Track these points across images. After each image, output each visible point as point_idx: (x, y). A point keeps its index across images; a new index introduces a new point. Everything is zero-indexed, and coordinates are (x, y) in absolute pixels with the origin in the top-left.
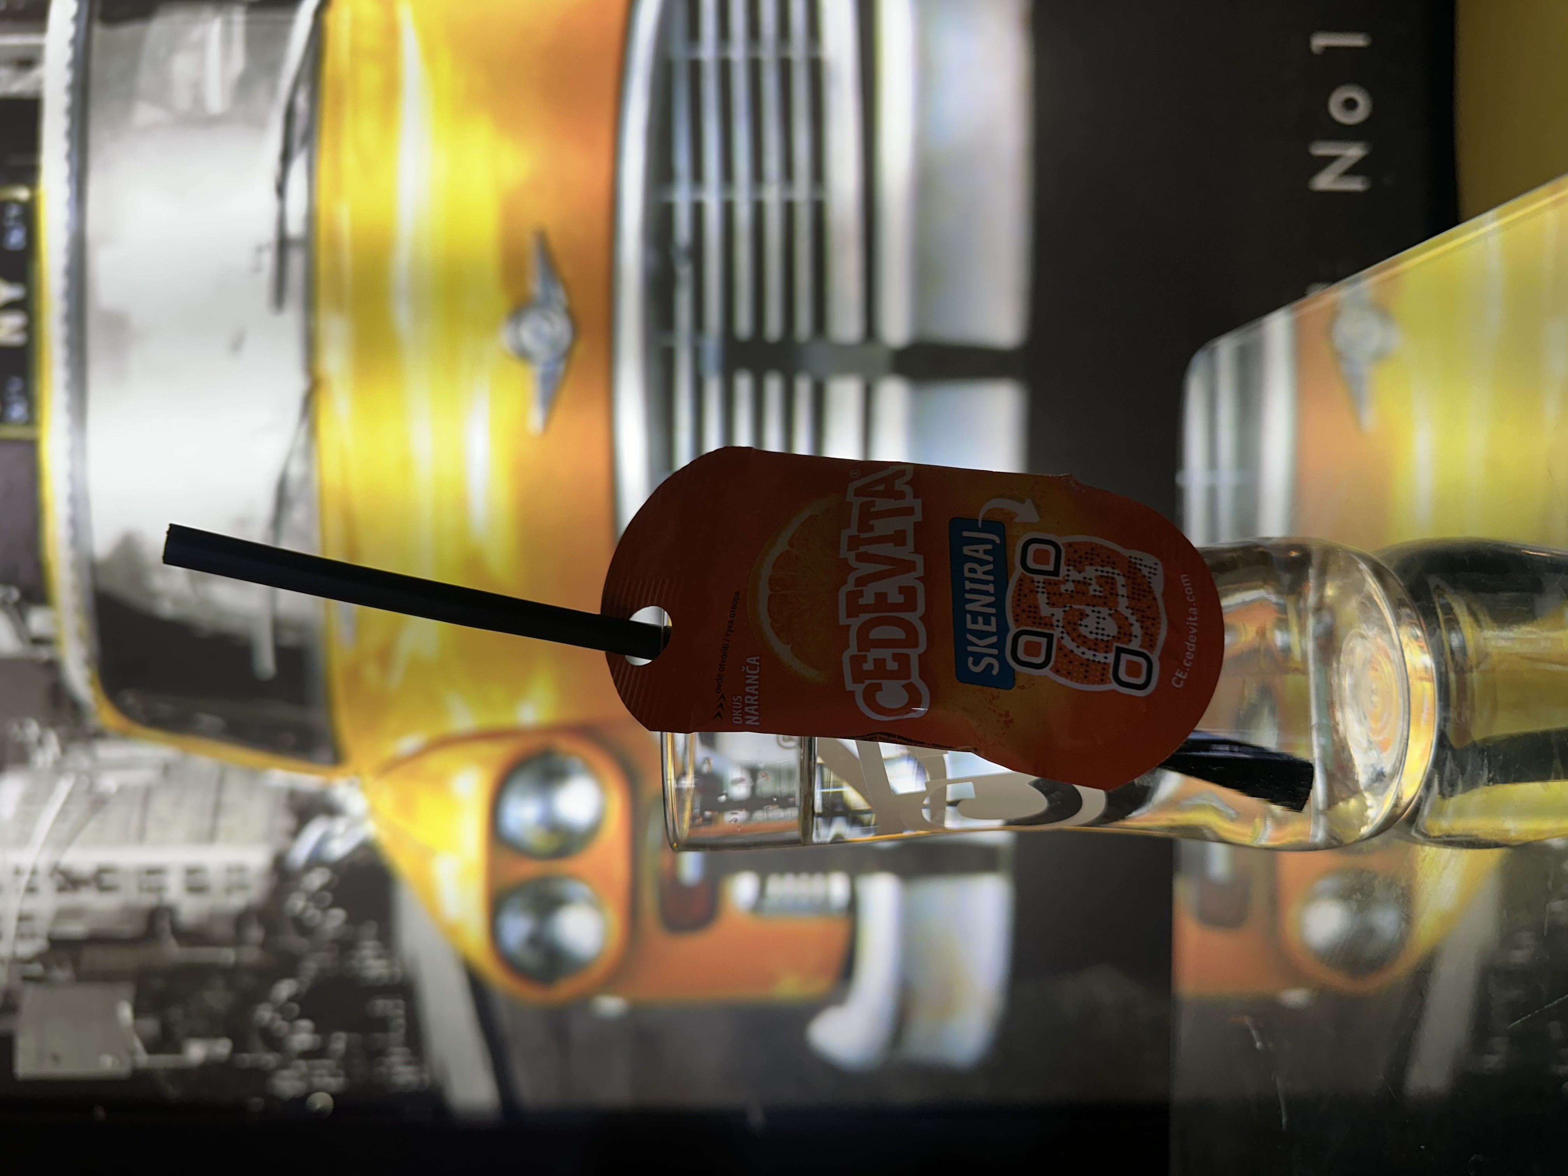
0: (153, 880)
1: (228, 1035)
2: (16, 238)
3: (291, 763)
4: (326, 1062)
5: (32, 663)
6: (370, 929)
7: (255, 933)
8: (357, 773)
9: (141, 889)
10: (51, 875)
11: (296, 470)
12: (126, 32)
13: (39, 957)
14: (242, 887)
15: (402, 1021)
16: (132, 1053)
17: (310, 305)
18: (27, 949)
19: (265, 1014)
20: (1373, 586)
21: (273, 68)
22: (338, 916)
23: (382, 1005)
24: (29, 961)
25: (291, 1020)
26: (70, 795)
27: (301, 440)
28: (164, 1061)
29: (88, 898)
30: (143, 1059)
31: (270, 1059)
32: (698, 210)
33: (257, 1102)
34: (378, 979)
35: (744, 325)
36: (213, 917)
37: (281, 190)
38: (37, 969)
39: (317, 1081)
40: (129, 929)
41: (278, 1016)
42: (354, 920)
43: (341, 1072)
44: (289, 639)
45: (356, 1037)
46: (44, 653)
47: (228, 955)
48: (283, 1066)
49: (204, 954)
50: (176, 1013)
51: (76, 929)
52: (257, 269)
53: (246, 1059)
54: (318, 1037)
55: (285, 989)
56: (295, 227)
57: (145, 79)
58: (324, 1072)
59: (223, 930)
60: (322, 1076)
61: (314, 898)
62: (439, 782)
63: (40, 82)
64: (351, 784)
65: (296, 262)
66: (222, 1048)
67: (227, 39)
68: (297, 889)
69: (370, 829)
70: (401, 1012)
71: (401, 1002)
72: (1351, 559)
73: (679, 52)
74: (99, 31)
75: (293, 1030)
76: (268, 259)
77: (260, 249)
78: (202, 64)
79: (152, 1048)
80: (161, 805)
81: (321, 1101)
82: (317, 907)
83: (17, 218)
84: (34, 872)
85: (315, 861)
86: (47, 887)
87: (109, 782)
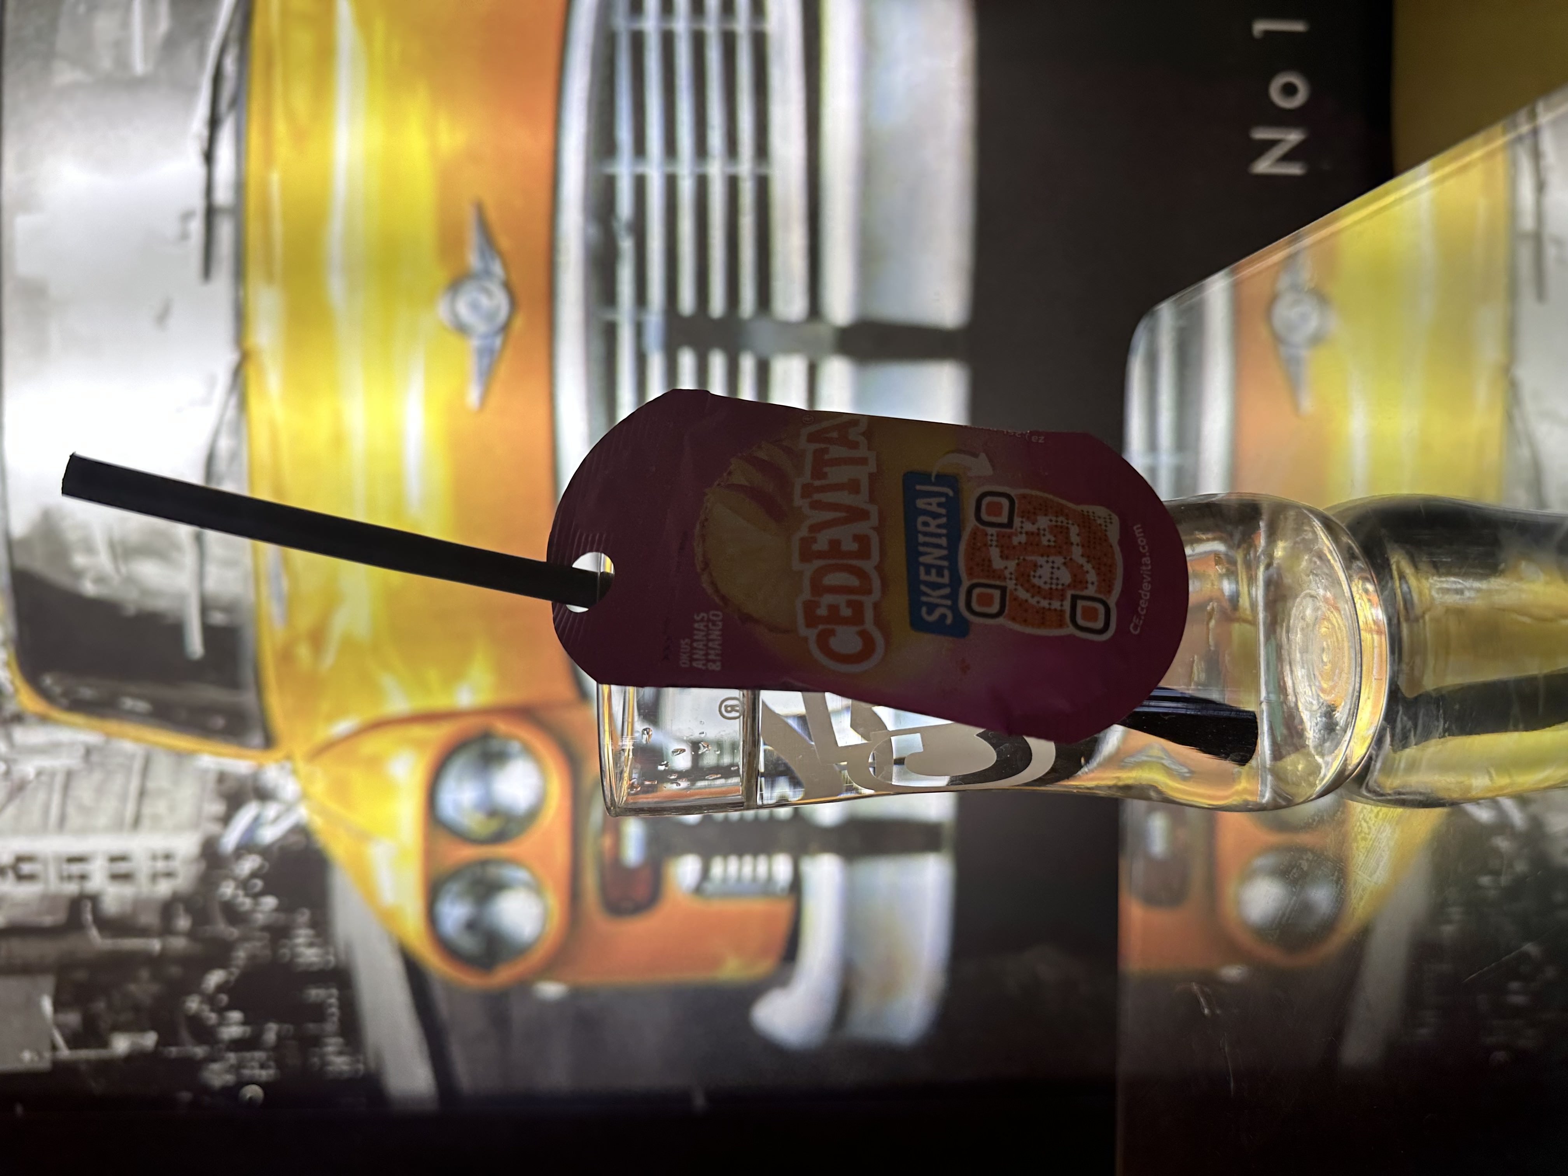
0: (76, 869)
1: (153, 1028)
3: (222, 747)
4: (257, 1054)
6: (304, 916)
7: (183, 923)
8: (289, 757)
9: (62, 878)
11: (224, 444)
14: (169, 875)
15: (334, 1010)
16: (54, 1048)
17: (240, 274)
19: (193, 1004)
20: (1325, 542)
21: (201, 30)
22: (270, 902)
23: (315, 993)
25: (221, 1011)
27: (231, 413)
28: (87, 1054)
29: (5, 888)
30: (65, 1053)
31: (199, 1051)
32: (640, 184)
33: (186, 1096)
34: (312, 965)
35: (687, 301)
36: (139, 904)
37: (209, 157)
39: (246, 1072)
40: (48, 920)
41: (206, 1008)
42: (286, 907)
43: (272, 1063)
44: (218, 618)
45: (289, 1028)
47: (156, 945)
48: (211, 1059)
49: (132, 944)
50: (100, 1005)
52: (184, 236)
53: (174, 1051)
54: (248, 1030)
55: (215, 978)
56: (223, 195)
57: (64, 39)
58: (255, 1064)
59: (150, 919)
60: (253, 1068)
61: (244, 884)
62: (374, 764)
64: (282, 768)
65: (225, 230)
66: (149, 1040)
68: (228, 876)
69: (303, 813)
70: (333, 1001)
71: (334, 991)
72: (1303, 515)
73: (621, 23)
75: (223, 1021)
76: (196, 226)
77: (186, 216)
78: (125, 24)
79: (73, 1042)
80: (84, 790)
81: (253, 1091)
82: (247, 895)
85: (245, 847)
87: (28, 768)
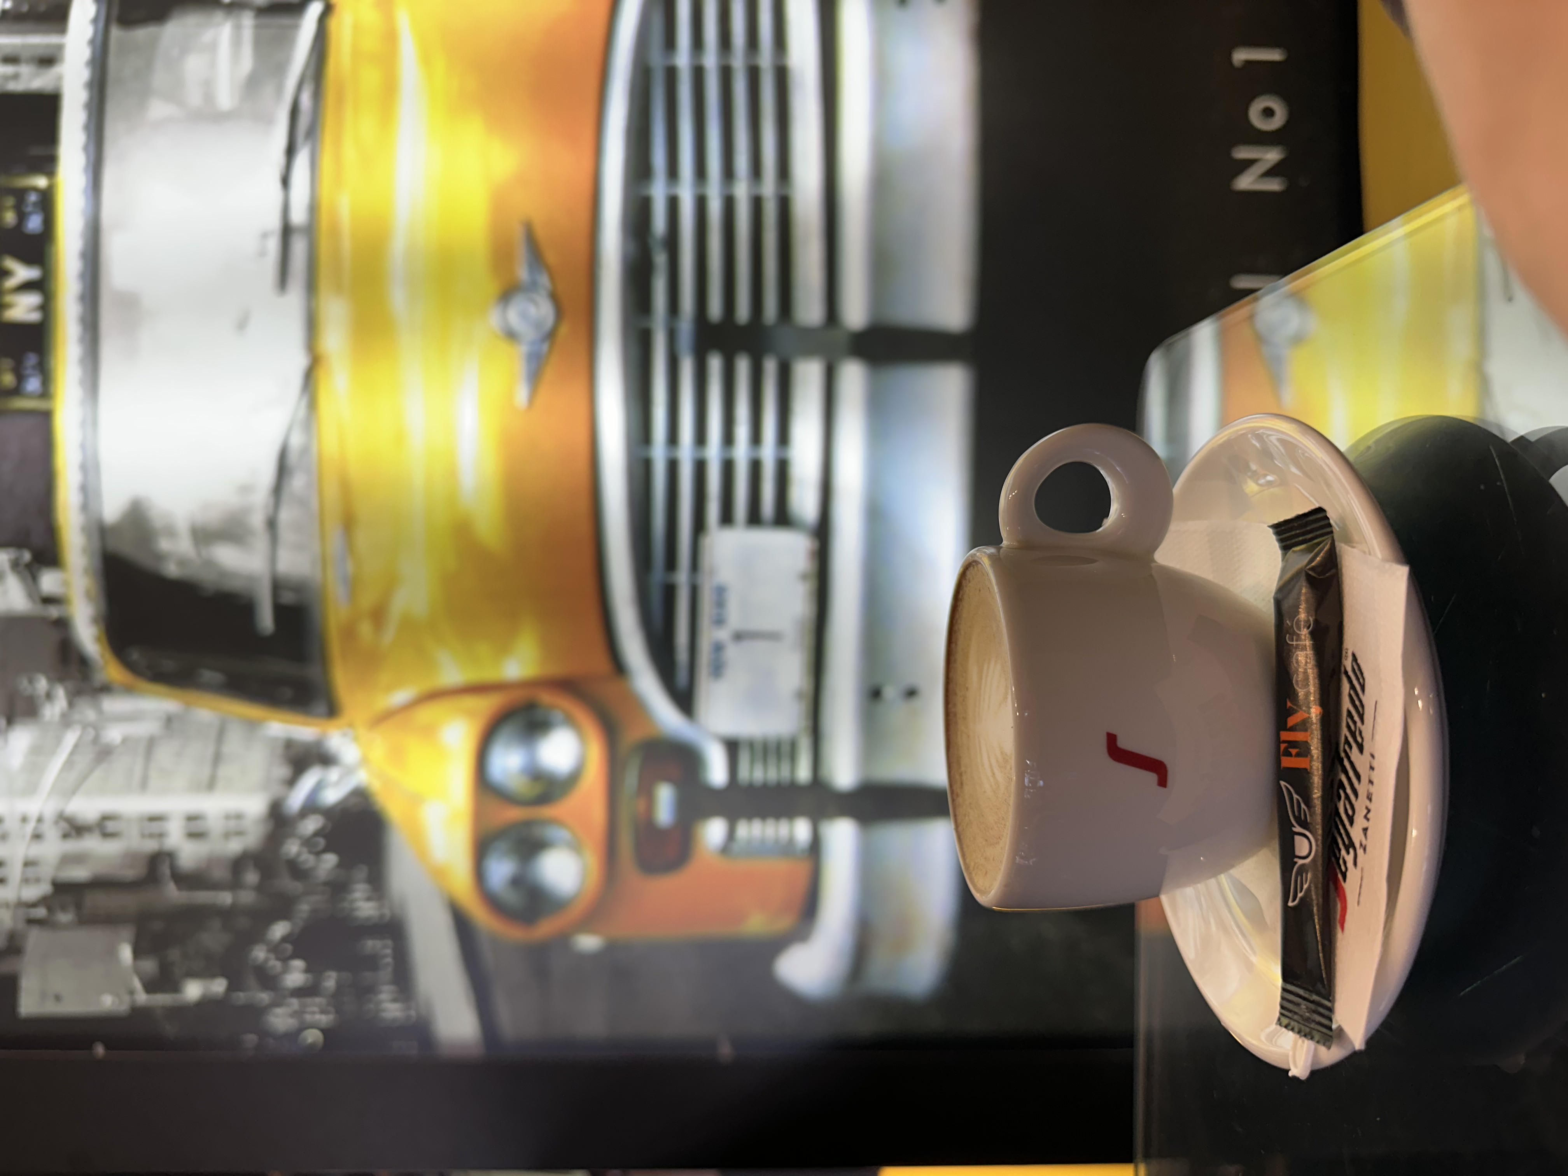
0: (155, 827)
1: (224, 975)
2: (34, 223)
3: (289, 716)
4: (317, 1000)
5: (44, 620)
6: (362, 872)
7: (252, 877)
8: (351, 725)
9: (143, 836)
10: (56, 823)
11: (296, 441)
12: (142, 33)
13: (44, 901)
14: (239, 833)
15: (389, 960)
16: (132, 992)
17: (311, 287)
18: (32, 893)
19: (260, 953)
21: (280, 69)
22: (330, 860)
23: (371, 945)
24: (34, 905)
25: (285, 959)
26: (76, 746)
27: (302, 412)
28: (162, 999)
29: (92, 844)
30: (142, 998)
31: (264, 997)
32: (673, 204)
33: (251, 1039)
34: (368, 919)
35: (715, 309)
36: (212, 861)
37: (285, 181)
38: (41, 912)
39: (308, 1018)
40: (130, 874)
41: (272, 956)
42: (346, 863)
43: (331, 1009)
44: (288, 598)
45: (346, 975)
46: (54, 612)
47: (225, 898)
48: (276, 1003)
49: (203, 897)
50: (174, 954)
51: (80, 873)
52: (262, 254)
53: (241, 997)
54: (309, 976)
55: (279, 930)
56: (298, 216)
57: (159, 78)
58: (316, 1009)
59: (220, 874)
60: (313, 1013)
61: (308, 842)
62: (429, 732)
63: (60, 78)
64: (345, 735)
65: (299, 247)
66: (219, 986)
67: (236, 42)
68: (292, 835)
69: (362, 778)
70: (388, 951)
71: (389, 942)
73: (657, 60)
74: (116, 32)
75: (286, 970)
76: (273, 245)
77: (265, 236)
78: (213, 64)
79: (150, 987)
81: (313, 1036)
82: (310, 852)
83: (35, 204)
84: (40, 820)
85: (310, 808)
86: (52, 834)
87: (114, 734)
